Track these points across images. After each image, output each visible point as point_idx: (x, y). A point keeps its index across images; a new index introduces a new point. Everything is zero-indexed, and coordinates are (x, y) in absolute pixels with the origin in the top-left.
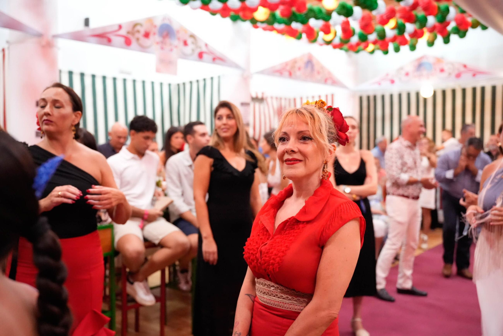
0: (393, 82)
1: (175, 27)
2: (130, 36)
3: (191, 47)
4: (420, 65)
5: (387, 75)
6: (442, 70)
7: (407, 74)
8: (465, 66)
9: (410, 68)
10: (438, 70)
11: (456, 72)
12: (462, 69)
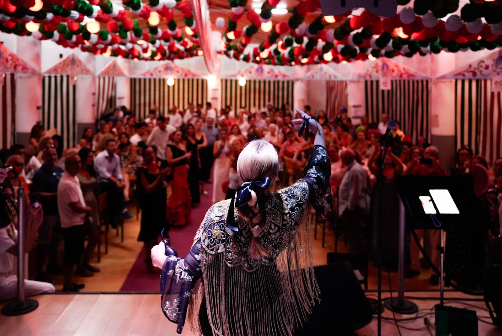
0: (152, 75)
1: (76, 59)
3: (80, 68)
4: (167, 68)
5: (148, 71)
6: (178, 72)
7: (160, 72)
8: (189, 71)
9: (161, 69)
10: (176, 71)
11: (185, 73)
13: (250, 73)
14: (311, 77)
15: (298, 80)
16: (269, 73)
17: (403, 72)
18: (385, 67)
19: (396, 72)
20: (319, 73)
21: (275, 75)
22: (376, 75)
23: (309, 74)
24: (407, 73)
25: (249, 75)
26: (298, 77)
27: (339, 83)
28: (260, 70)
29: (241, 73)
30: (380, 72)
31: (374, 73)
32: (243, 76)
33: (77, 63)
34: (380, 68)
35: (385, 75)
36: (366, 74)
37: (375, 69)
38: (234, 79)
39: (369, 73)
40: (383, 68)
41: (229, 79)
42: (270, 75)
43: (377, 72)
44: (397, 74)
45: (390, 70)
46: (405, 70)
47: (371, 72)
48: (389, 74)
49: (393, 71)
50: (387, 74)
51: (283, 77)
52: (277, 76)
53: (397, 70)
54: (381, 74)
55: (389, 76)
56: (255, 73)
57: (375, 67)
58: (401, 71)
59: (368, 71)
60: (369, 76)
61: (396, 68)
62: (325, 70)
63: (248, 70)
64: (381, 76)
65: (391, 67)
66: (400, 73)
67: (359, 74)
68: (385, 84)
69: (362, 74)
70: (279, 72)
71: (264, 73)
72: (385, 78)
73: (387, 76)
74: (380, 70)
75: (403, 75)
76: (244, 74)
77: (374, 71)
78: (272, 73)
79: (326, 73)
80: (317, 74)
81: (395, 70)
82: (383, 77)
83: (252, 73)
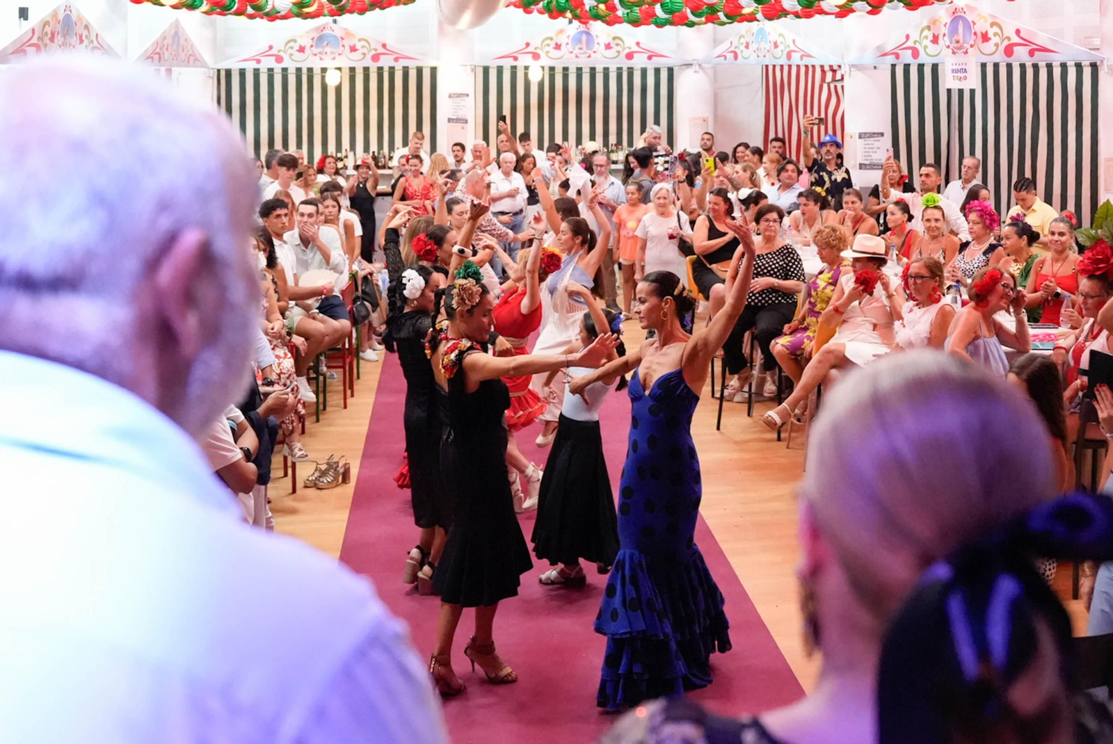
0: (279, 59)
1: (75, 17)
2: (40, 43)
4: (321, 39)
5: (271, 48)
6: (353, 49)
7: (302, 49)
8: (384, 46)
9: (306, 42)
10: (348, 49)
11: (373, 52)
12: (381, 50)
13: (558, 47)
14: (731, 57)
16: (608, 46)
17: (1016, 40)
18: (960, 27)
19: (995, 40)
20: (753, 47)
21: (627, 51)
22: (932, 49)
23: (724, 48)
24: (1026, 42)
25: (554, 52)
26: (689, 59)
27: (803, 70)
28: (584, 37)
29: (531, 49)
30: (945, 41)
31: (927, 42)
32: (535, 56)
33: (79, 29)
34: (944, 30)
35: (958, 48)
36: (901, 47)
37: (929, 34)
38: (507, 64)
39: (910, 43)
40: (953, 30)
41: (493, 65)
42: (611, 53)
43: (935, 40)
44: (997, 45)
45: (975, 34)
46: (1021, 35)
47: (915, 42)
48: (972, 46)
49: (985, 38)
50: (967, 46)
51: (650, 58)
52: (630, 56)
53: (995, 34)
54: (948, 47)
55: (970, 50)
56: (570, 48)
57: (929, 28)
58: (1009, 38)
59: (908, 37)
60: (910, 52)
61: (996, 29)
62: (773, 38)
63: (551, 39)
64: (950, 51)
65: (979, 28)
66: (1006, 43)
67: (879, 48)
68: (960, 75)
69: (889, 48)
70: (638, 44)
71: (596, 47)
72: (960, 58)
73: (966, 53)
74: (944, 35)
75: (1015, 49)
76: (538, 51)
77: (926, 37)
78: (617, 45)
79: (776, 46)
80: (747, 47)
81: (990, 35)
82: (954, 53)
83: (563, 47)
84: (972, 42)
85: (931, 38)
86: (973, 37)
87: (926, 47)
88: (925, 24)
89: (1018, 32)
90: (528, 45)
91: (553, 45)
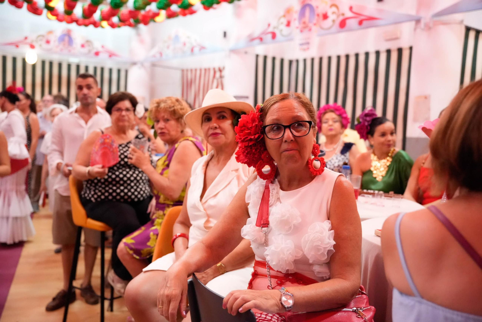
13: (48, 42)
14: (158, 56)
15: (134, 64)
16: (83, 46)
17: (349, 14)
18: (307, 12)
19: (332, 17)
20: (171, 47)
21: (95, 51)
22: (286, 30)
23: (155, 51)
24: (357, 15)
25: (45, 46)
26: (136, 59)
28: (67, 38)
29: (29, 41)
30: (295, 24)
31: (283, 27)
32: (32, 47)
34: (296, 16)
35: (305, 27)
36: (265, 33)
37: (284, 21)
39: (271, 29)
40: (302, 14)
42: (85, 50)
43: (288, 24)
44: (334, 21)
45: (318, 15)
46: (354, 10)
47: (275, 28)
48: (315, 24)
49: (325, 17)
50: (311, 25)
51: (110, 56)
52: (97, 54)
53: (334, 13)
54: (297, 28)
55: (314, 28)
56: (57, 43)
57: (284, 16)
58: (343, 14)
59: (269, 25)
60: (270, 36)
61: (334, 9)
62: (183, 39)
63: (43, 36)
64: (298, 31)
65: (321, 10)
66: (341, 18)
67: (249, 36)
68: (305, 47)
69: (257, 34)
70: (103, 47)
71: (74, 45)
72: (306, 34)
73: (310, 30)
74: (295, 19)
75: (348, 22)
76: (34, 44)
77: (282, 23)
78: (89, 46)
79: (185, 44)
80: (168, 47)
81: (329, 14)
82: (301, 31)
83: (52, 43)
84: (315, 21)
85: (285, 22)
86: (316, 17)
87: (281, 31)
88: (282, 13)
89: (351, 8)
90: (26, 38)
91: (44, 40)
